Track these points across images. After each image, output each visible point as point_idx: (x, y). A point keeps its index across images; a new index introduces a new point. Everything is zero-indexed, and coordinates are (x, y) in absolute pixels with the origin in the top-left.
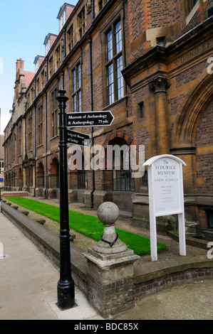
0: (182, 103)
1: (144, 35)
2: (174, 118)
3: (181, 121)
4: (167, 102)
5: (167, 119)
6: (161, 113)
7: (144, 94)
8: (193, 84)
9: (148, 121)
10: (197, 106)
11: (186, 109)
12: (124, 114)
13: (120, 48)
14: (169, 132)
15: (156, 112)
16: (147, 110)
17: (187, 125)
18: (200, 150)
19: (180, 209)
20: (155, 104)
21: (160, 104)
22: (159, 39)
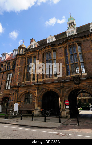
0: (20, 94)
1: (16, 82)
2: (18, 96)
3: (19, 97)
4: (18, 94)
5: (17, 97)
6: (17, 96)
7: (14, 92)
8: (22, 92)
9: (14, 96)
10: (22, 95)
11: (20, 96)
12: (9, 92)
13: (11, 79)
14: (17, 98)
15: (16, 95)
16: (14, 94)
17: (20, 98)
18: (21, 102)
19: (17, 110)
20: (16, 94)
21: (17, 94)
22: (19, 84)
